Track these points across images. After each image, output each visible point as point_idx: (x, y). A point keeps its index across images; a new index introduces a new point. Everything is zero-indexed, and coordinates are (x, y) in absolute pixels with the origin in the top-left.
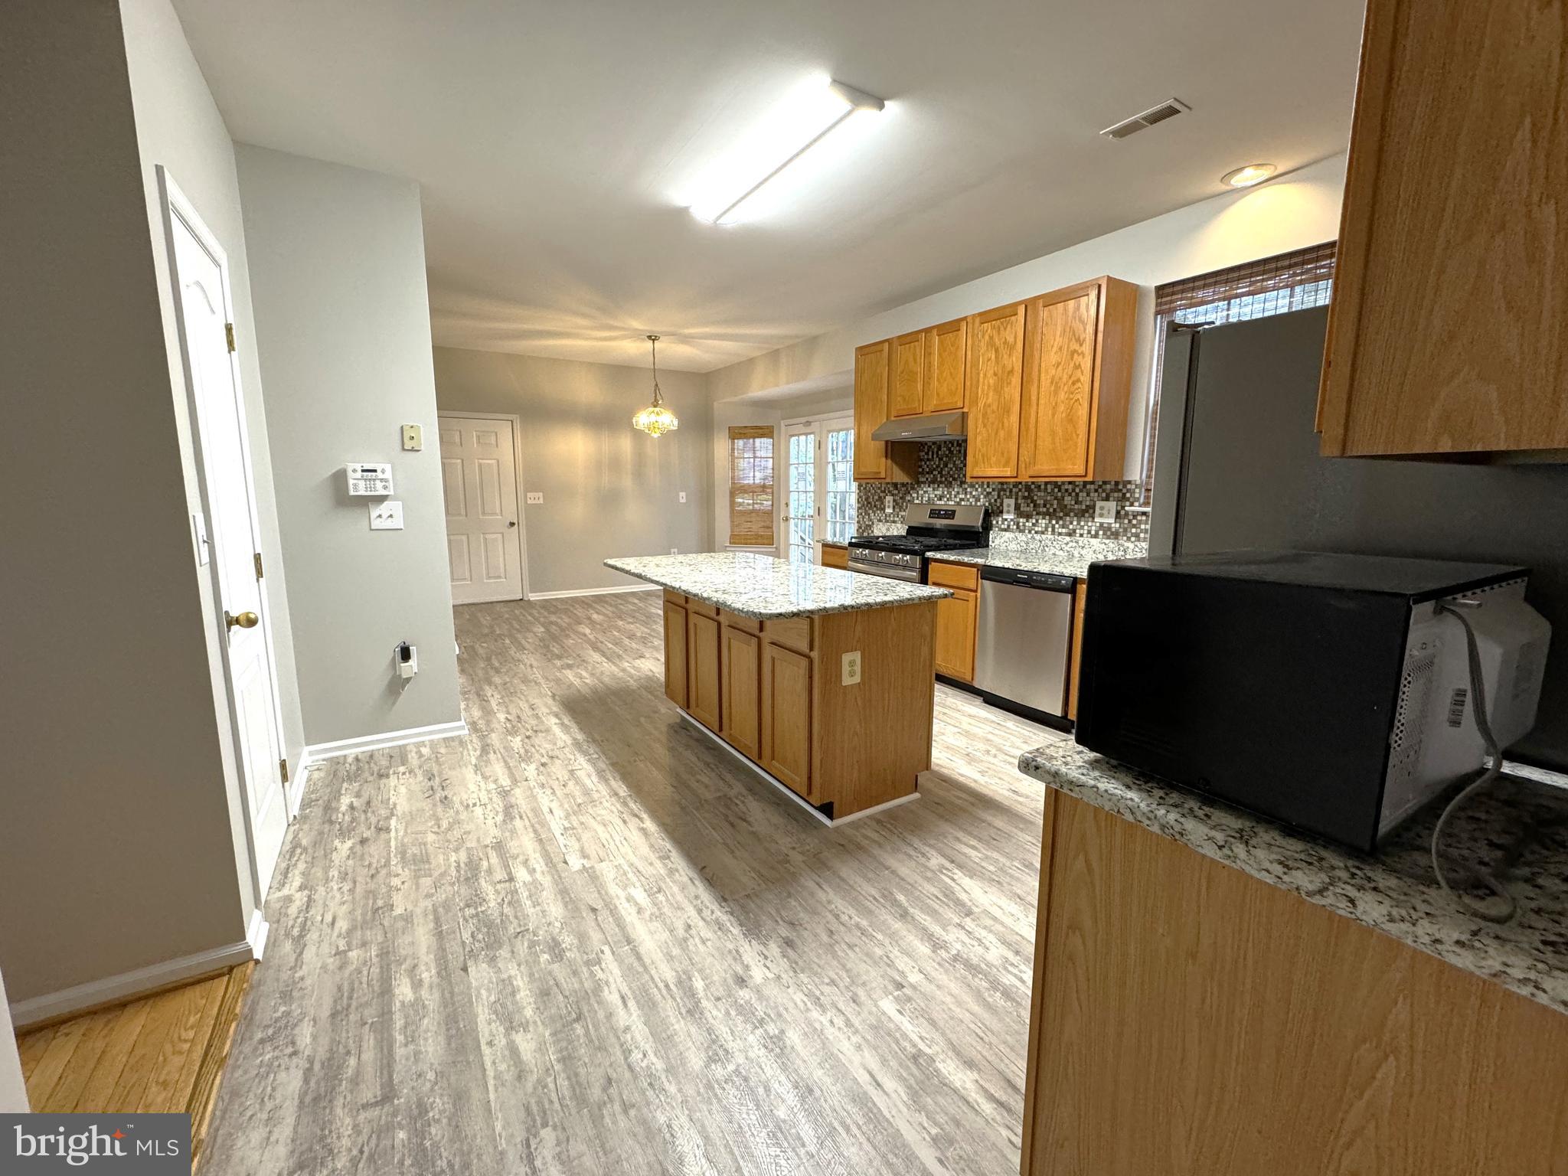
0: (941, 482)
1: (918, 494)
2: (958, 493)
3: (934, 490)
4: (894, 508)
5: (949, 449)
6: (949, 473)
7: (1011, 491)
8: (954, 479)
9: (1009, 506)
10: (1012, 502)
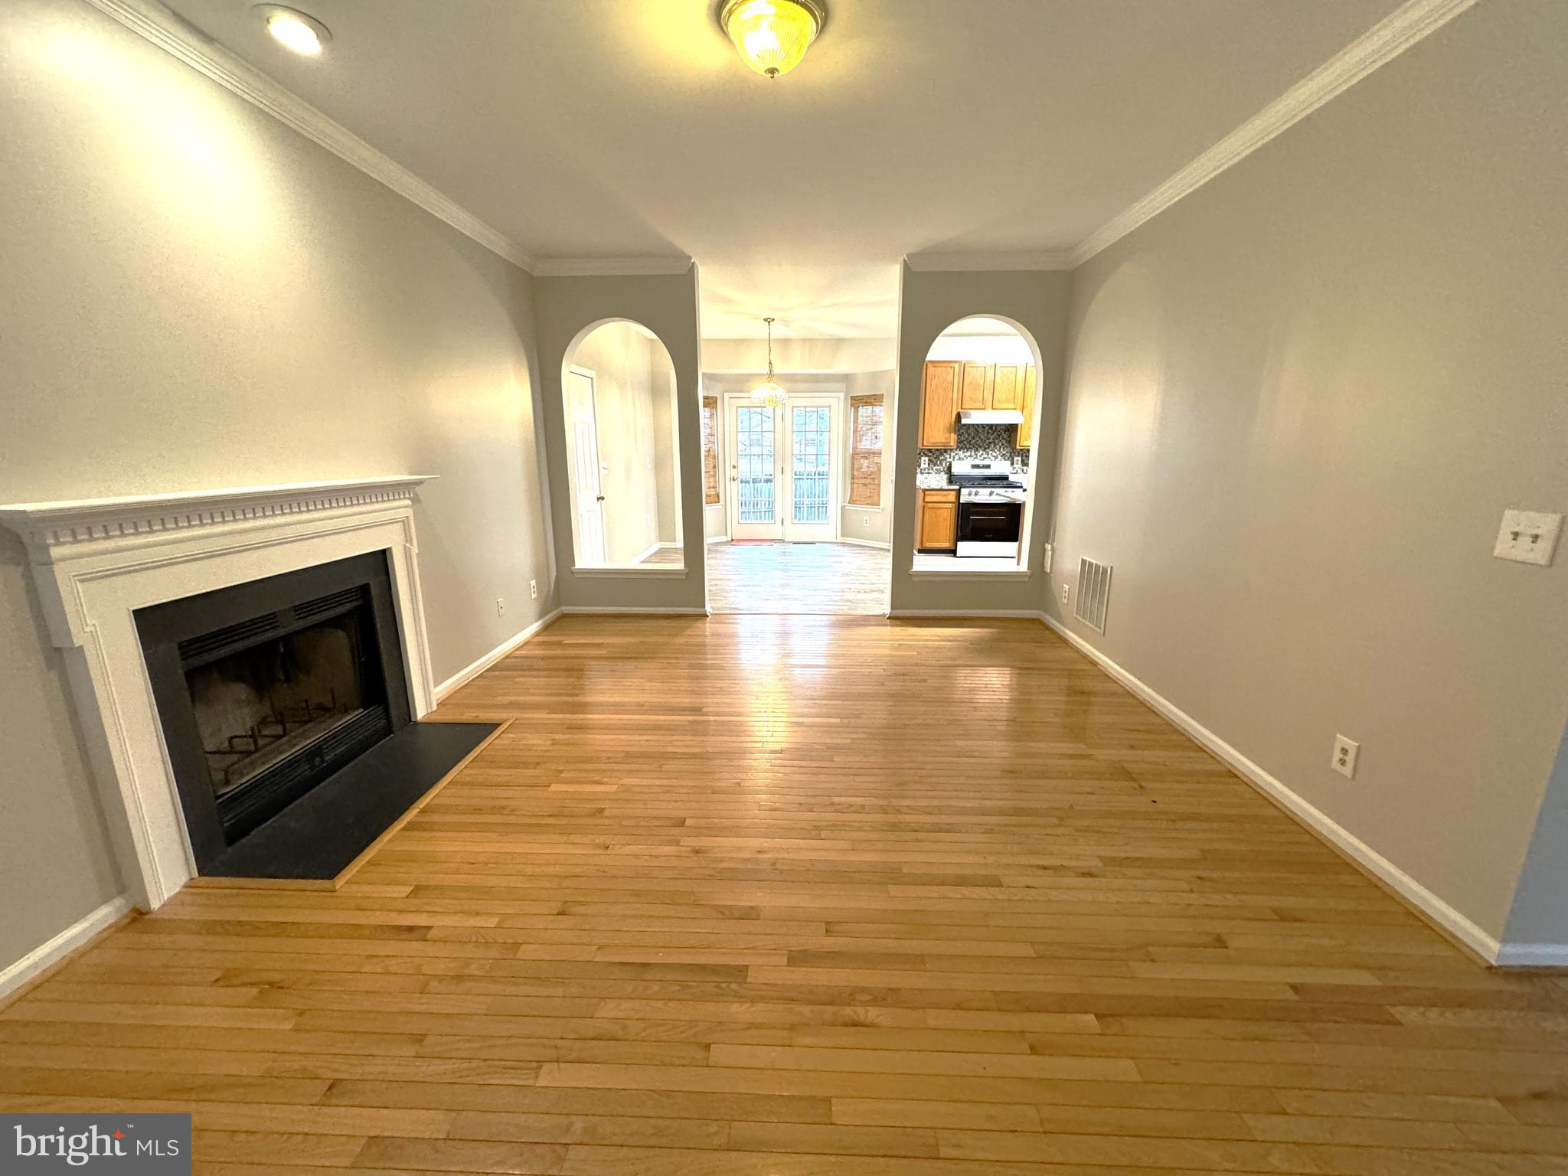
0: (970, 448)
1: (950, 454)
2: (982, 454)
3: (964, 452)
4: (929, 464)
5: (976, 430)
6: (976, 442)
7: (1019, 453)
8: (980, 447)
9: (1018, 460)
10: (1020, 458)
